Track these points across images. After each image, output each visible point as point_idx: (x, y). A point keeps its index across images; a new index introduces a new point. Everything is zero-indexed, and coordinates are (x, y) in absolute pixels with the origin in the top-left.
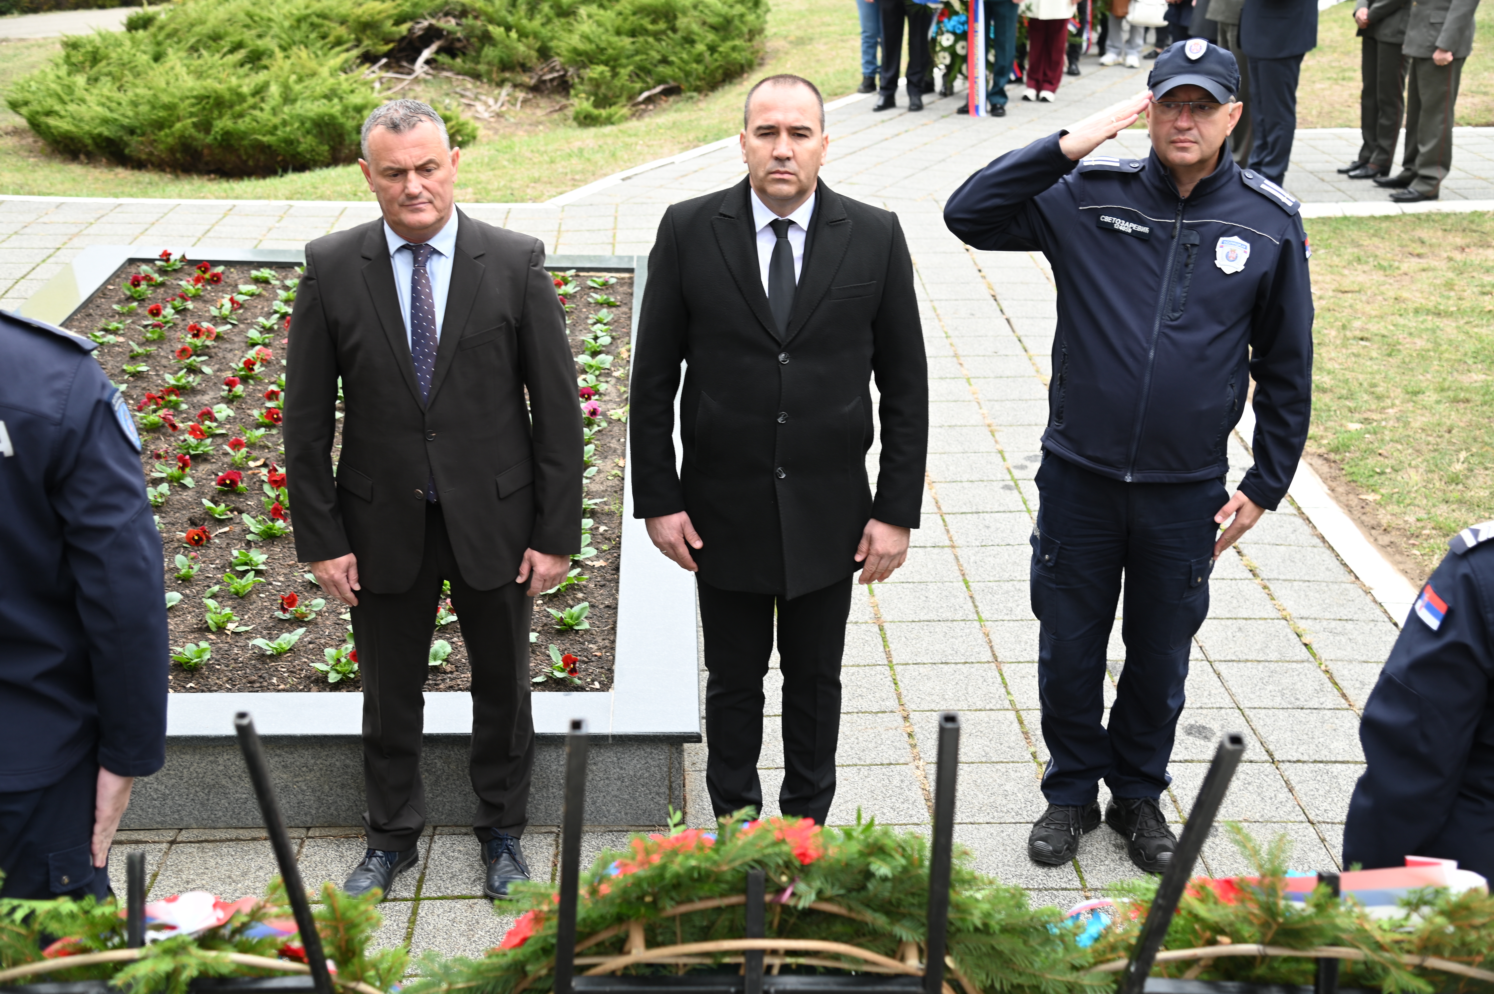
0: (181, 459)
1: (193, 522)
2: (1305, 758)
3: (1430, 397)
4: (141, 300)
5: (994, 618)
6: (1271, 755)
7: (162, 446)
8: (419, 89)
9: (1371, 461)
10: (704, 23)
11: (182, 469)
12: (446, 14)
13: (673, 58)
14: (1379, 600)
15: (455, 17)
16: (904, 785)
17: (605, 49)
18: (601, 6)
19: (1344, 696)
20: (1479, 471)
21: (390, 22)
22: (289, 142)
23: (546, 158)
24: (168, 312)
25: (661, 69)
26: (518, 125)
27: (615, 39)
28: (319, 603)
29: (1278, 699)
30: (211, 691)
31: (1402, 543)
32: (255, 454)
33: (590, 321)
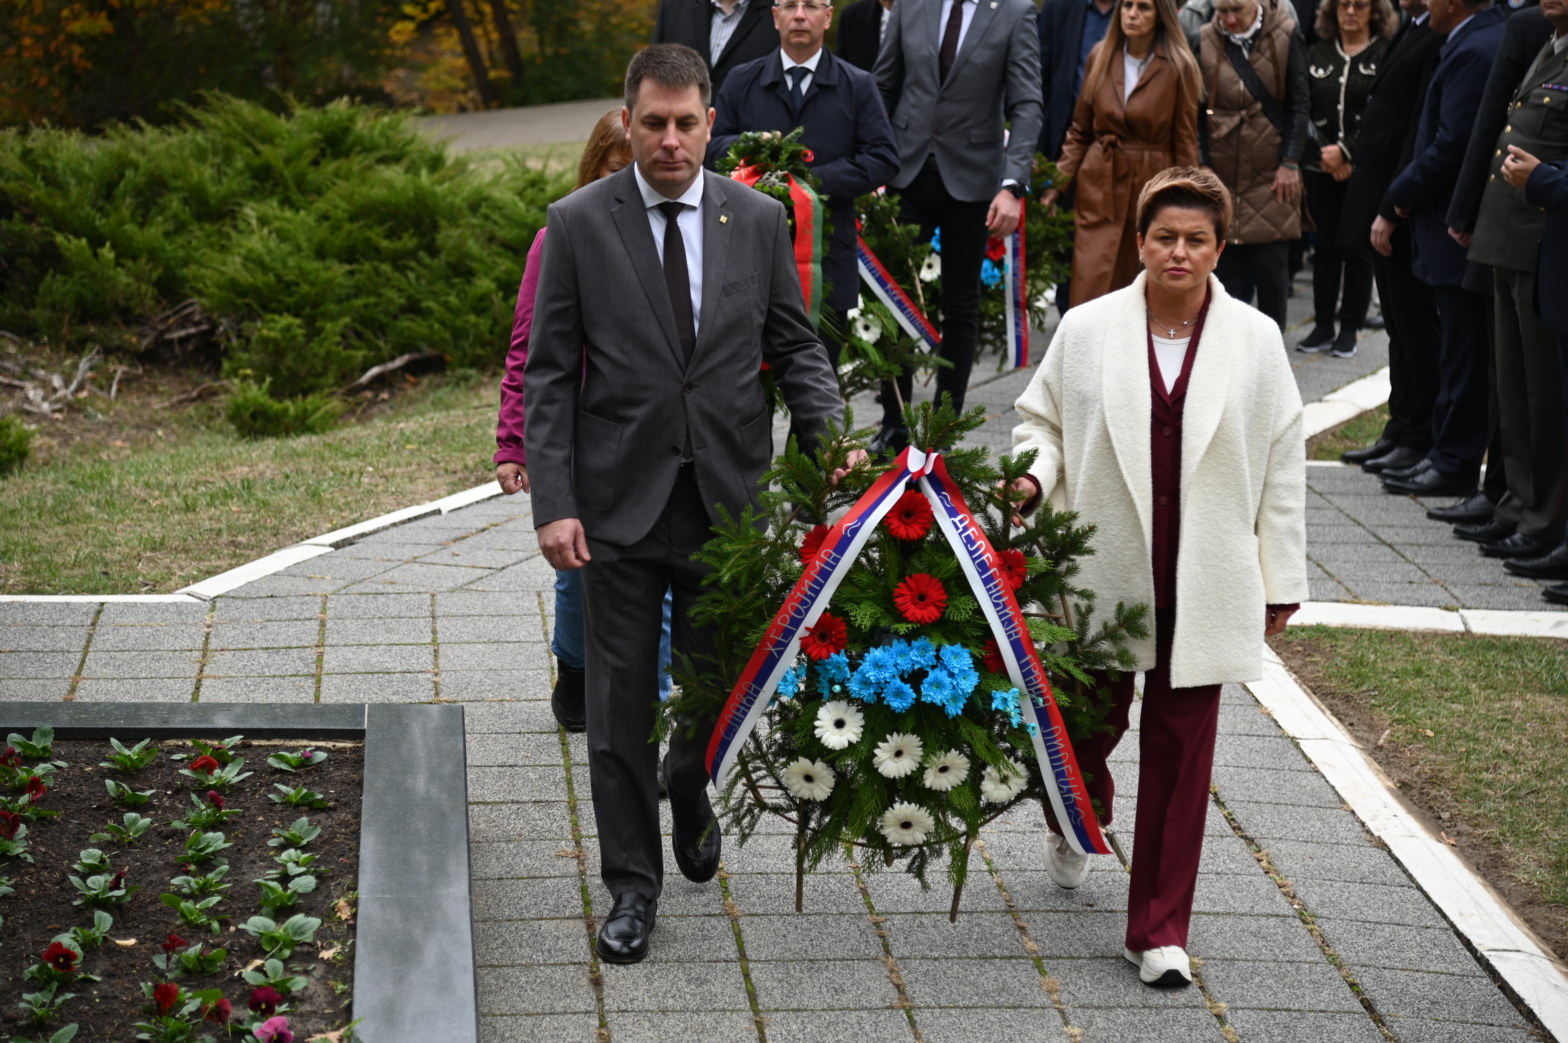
10: (491, 239)
13: (429, 303)
17: (297, 284)
18: (287, 202)
23: (177, 500)
25: (406, 323)
26: (111, 427)
27: (314, 265)
33: (272, 843)
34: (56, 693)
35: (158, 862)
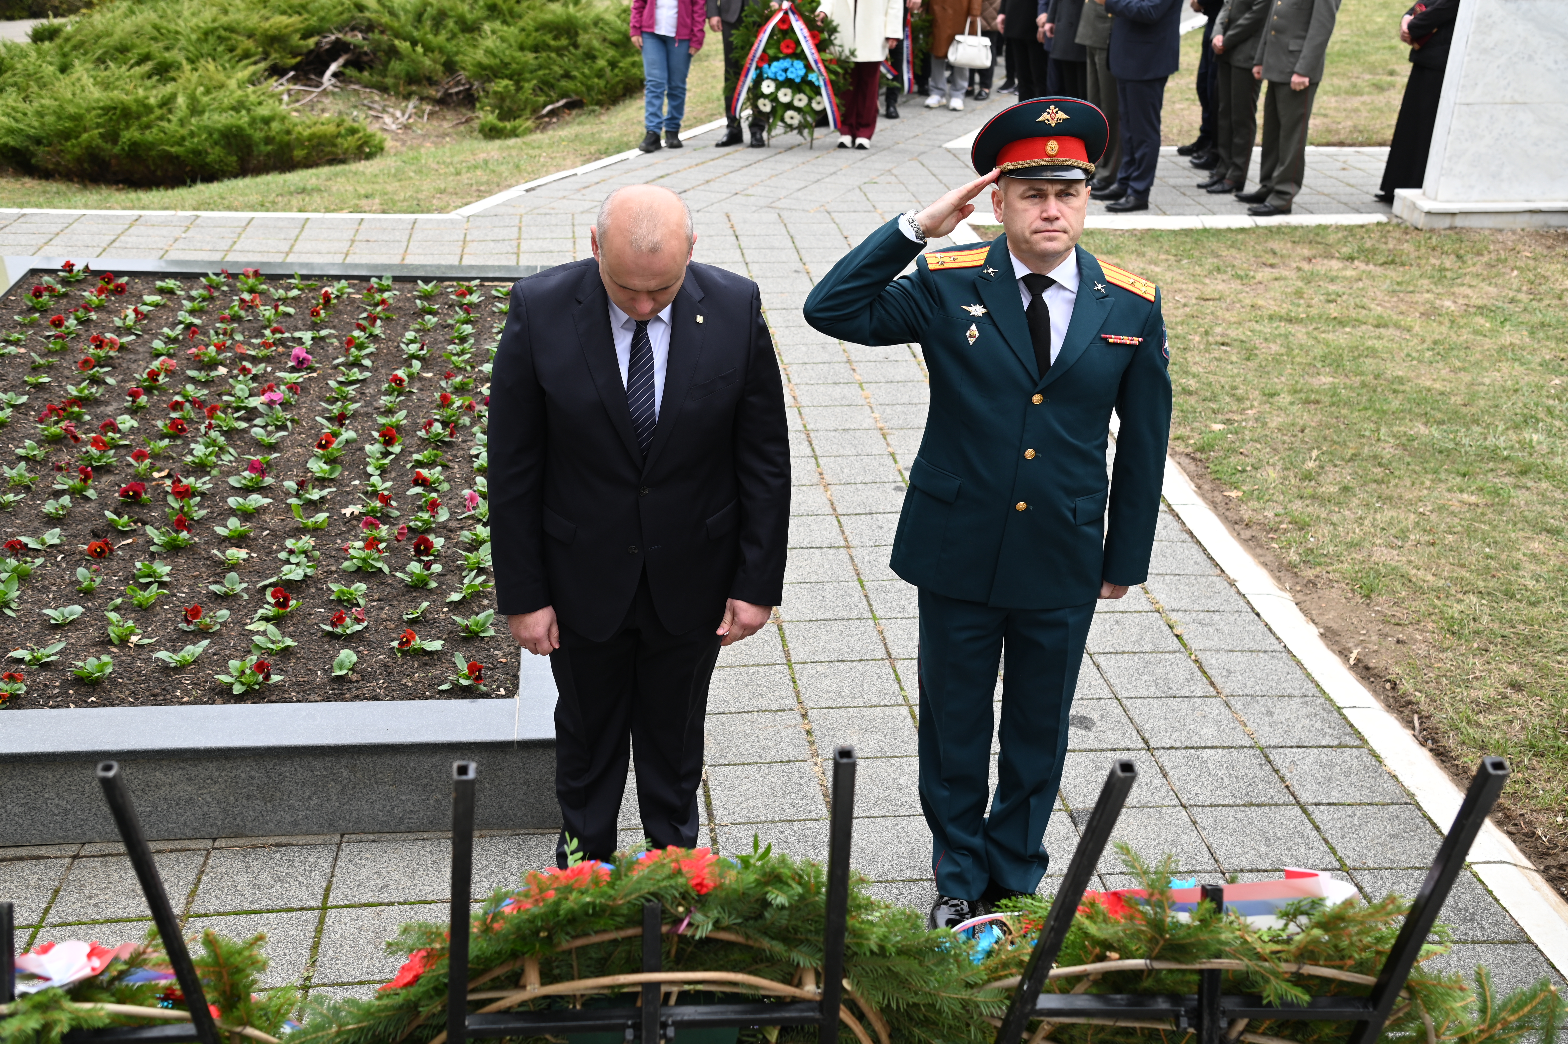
0: (82, 471)
1: (95, 534)
2: (1178, 745)
3: (1285, 399)
4: (44, 311)
5: (889, 615)
6: (1146, 742)
7: (65, 458)
8: (327, 101)
9: (1233, 460)
10: (605, 40)
11: (84, 480)
12: (353, 29)
13: (575, 73)
14: (1243, 591)
15: (361, 31)
16: (803, 782)
17: (509, 64)
18: (504, 22)
19: (1212, 684)
20: (1329, 468)
21: (298, 36)
22: (197, 153)
23: (452, 170)
24: (71, 322)
25: (564, 83)
26: (425, 136)
27: (518, 54)
28: (224, 614)
29: (1153, 689)
30: (113, 705)
31: (1263, 536)
32: (159, 464)
33: (495, 330)
34: (396, 260)
35: (441, 338)
